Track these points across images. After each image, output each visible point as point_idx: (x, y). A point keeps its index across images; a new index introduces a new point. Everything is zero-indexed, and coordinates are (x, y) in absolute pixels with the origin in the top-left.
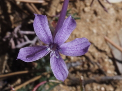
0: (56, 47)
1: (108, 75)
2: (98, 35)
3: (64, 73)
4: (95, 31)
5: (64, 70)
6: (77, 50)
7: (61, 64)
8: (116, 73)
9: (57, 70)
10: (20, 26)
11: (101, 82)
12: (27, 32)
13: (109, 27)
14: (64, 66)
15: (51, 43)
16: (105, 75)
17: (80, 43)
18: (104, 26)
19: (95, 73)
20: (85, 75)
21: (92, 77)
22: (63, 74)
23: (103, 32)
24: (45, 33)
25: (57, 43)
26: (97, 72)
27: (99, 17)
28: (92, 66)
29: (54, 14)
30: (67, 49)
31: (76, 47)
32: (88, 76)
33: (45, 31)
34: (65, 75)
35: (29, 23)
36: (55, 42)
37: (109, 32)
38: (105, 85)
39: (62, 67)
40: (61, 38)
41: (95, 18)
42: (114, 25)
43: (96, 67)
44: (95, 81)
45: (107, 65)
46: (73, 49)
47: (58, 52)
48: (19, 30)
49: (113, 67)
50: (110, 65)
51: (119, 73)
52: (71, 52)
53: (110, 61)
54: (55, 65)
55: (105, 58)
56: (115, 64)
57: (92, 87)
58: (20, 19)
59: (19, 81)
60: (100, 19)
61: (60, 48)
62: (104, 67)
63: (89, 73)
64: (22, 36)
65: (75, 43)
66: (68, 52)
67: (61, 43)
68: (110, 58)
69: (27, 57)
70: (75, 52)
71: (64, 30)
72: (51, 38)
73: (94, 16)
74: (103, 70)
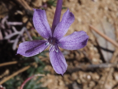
0: (55, 41)
1: (93, 63)
2: (83, 23)
3: (63, 66)
4: (80, 19)
5: (63, 63)
6: (76, 44)
7: (60, 58)
8: (101, 61)
9: (56, 64)
10: (7, 17)
11: (87, 71)
12: (15, 23)
13: (93, 16)
14: (63, 60)
15: (50, 37)
16: (91, 63)
17: (78, 36)
18: (88, 14)
19: (81, 61)
20: (71, 64)
21: (78, 66)
22: (61, 68)
23: (88, 21)
24: (44, 27)
25: (56, 37)
26: (83, 60)
27: (83, 6)
28: (77, 55)
29: (40, 4)
30: (66, 43)
31: (74, 40)
32: (74, 65)
33: (44, 25)
34: (64, 68)
35: (16, 13)
36: (54, 36)
37: (93, 20)
38: (91, 73)
39: (61, 61)
40: (60, 32)
41: (79, 7)
42: (98, 13)
43: (82, 56)
44: (81, 70)
45: (92, 54)
46: (72, 43)
47: (57, 46)
48: (7, 21)
49: (98, 55)
50: (95, 53)
51: (104, 61)
52: (71, 46)
53: (96, 49)
54: (54, 58)
55: (90, 46)
56: (100, 52)
57: (78, 76)
58: (7, 10)
59: (7, 72)
60: (84, 8)
61: (59, 42)
62: (90, 55)
63: (75, 62)
64: (9, 27)
65: (73, 37)
66: (67, 46)
67: (60, 37)
68: (95, 46)
69: (26, 52)
70: (74, 45)
71: (63, 24)
72: (50, 32)
73: (78, 5)
74: (89, 58)
